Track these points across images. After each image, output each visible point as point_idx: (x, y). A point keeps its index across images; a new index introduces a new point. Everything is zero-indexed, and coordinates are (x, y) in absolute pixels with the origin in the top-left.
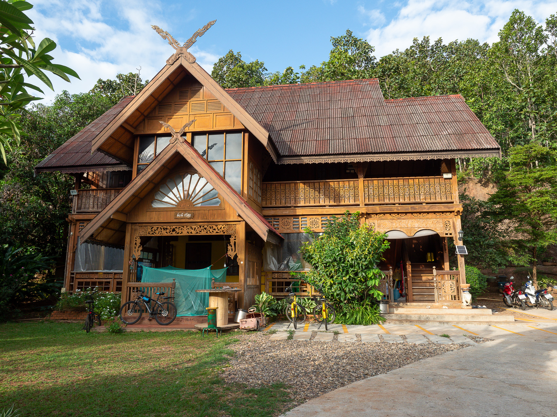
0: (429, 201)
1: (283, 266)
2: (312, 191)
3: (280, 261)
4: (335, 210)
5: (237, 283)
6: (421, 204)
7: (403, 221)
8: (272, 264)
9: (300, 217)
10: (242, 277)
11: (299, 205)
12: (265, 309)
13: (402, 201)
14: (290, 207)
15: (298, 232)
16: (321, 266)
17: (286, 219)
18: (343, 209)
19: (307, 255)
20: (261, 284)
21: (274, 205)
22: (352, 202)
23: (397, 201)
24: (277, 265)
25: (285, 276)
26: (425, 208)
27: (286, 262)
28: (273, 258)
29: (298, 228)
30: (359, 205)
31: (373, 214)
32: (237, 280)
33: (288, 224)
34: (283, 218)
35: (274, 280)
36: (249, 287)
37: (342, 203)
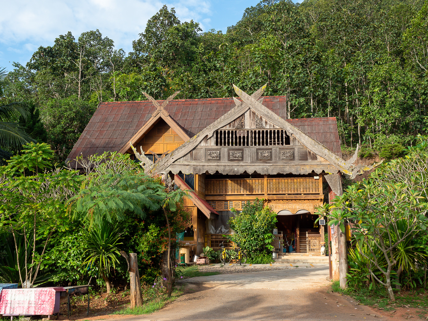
0: (305, 193)
1: (218, 231)
2: (236, 185)
3: (216, 228)
4: (249, 198)
5: (193, 241)
6: (301, 194)
7: (290, 204)
8: (212, 230)
9: (229, 201)
10: (195, 237)
11: (228, 194)
12: (208, 255)
13: (289, 192)
14: (222, 195)
15: (227, 210)
16: (239, 232)
17: (220, 203)
18: (254, 197)
19: (232, 225)
20: (205, 242)
21: (212, 193)
22: (260, 193)
23: (286, 192)
24: (215, 231)
25: (220, 237)
26: (302, 197)
27: (220, 229)
28: (212, 226)
29: (227, 208)
30: (264, 194)
31: (272, 200)
32: (193, 239)
33: (221, 205)
34: (218, 202)
35: (212, 240)
36: (199, 244)
37: (254, 193)
